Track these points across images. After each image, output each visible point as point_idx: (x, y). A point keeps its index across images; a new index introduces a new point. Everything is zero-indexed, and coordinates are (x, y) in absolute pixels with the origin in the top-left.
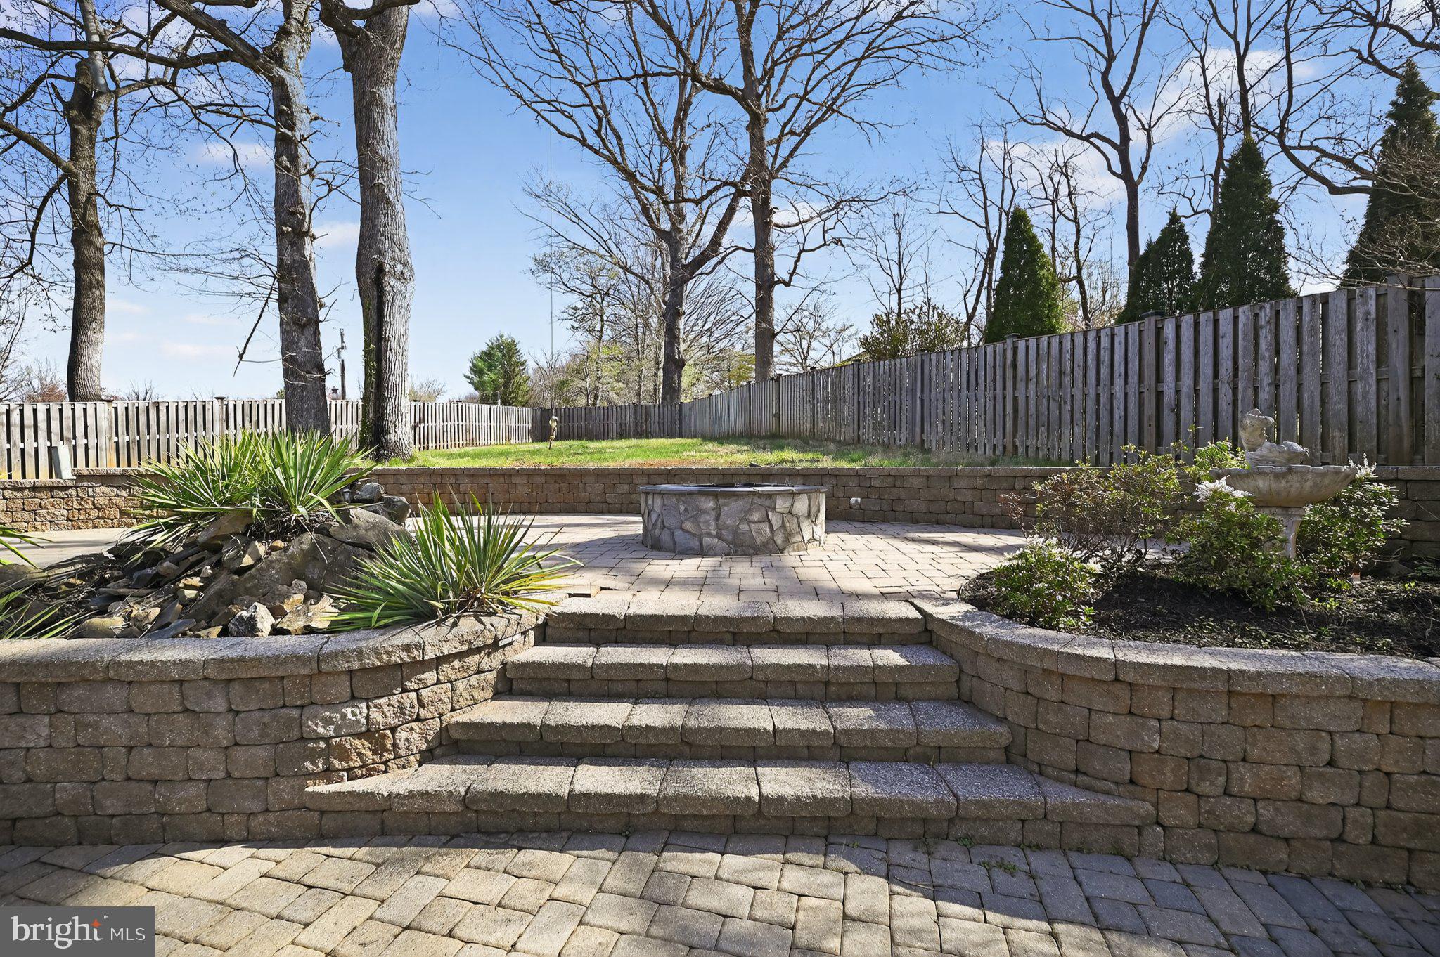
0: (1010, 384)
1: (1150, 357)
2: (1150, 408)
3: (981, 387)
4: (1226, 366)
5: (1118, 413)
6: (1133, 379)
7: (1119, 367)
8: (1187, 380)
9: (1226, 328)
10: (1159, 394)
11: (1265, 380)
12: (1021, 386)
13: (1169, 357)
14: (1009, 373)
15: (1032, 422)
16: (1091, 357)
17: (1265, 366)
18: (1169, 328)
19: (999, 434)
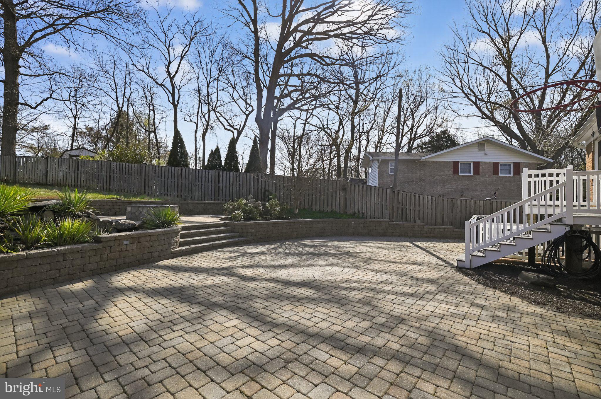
0: (180, 179)
1: (217, 179)
2: (217, 189)
3: (170, 178)
4: (231, 183)
5: (210, 189)
6: (213, 183)
7: (210, 179)
8: (224, 184)
9: (231, 175)
10: (219, 186)
11: (238, 187)
12: (183, 180)
13: (221, 179)
14: (180, 176)
15: (187, 189)
16: (203, 176)
17: (238, 184)
18: (221, 173)
19: (176, 192)
